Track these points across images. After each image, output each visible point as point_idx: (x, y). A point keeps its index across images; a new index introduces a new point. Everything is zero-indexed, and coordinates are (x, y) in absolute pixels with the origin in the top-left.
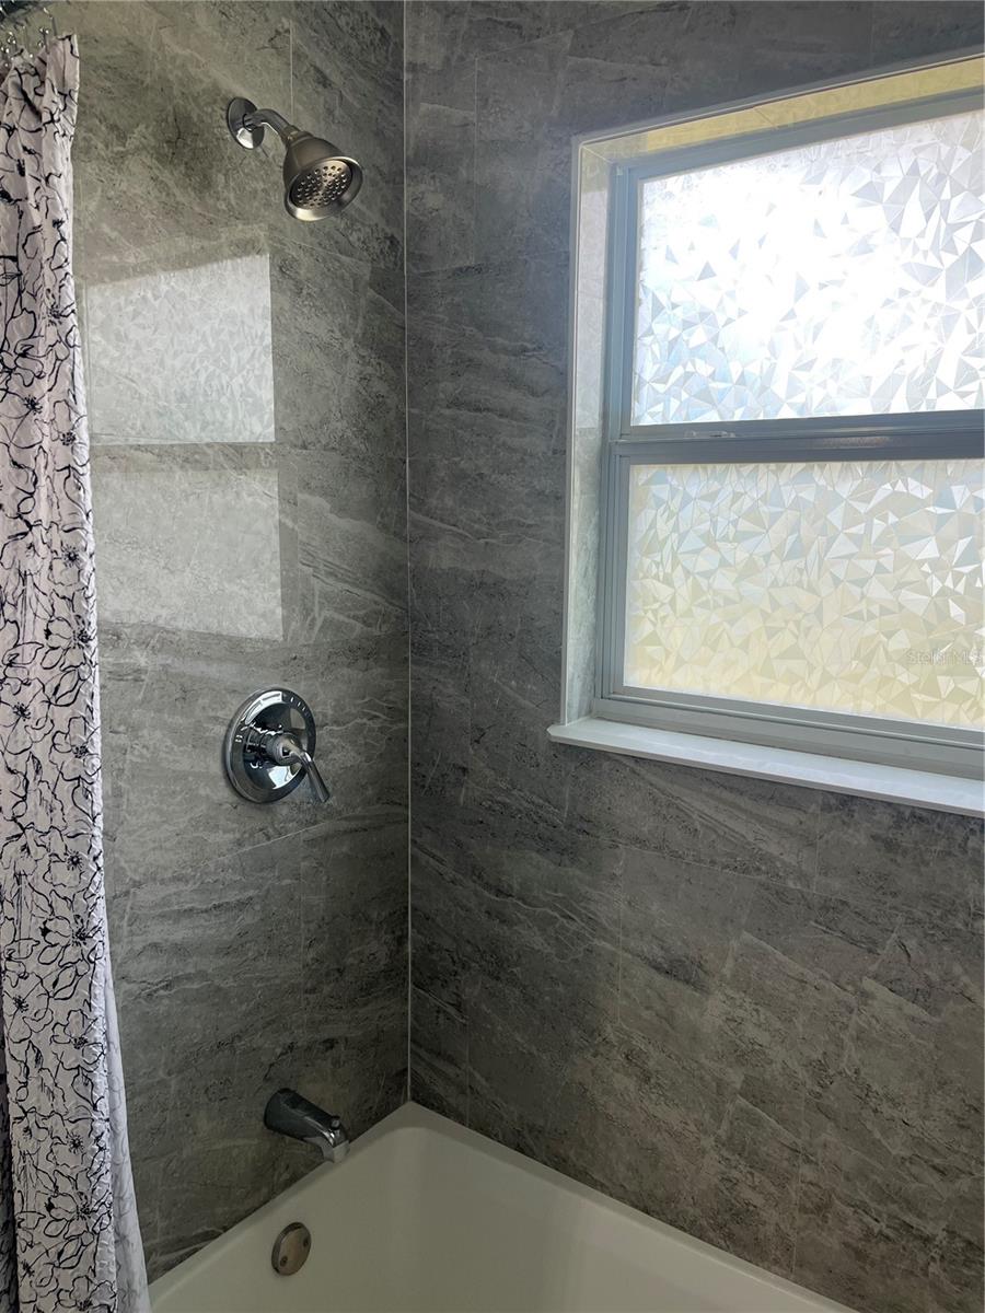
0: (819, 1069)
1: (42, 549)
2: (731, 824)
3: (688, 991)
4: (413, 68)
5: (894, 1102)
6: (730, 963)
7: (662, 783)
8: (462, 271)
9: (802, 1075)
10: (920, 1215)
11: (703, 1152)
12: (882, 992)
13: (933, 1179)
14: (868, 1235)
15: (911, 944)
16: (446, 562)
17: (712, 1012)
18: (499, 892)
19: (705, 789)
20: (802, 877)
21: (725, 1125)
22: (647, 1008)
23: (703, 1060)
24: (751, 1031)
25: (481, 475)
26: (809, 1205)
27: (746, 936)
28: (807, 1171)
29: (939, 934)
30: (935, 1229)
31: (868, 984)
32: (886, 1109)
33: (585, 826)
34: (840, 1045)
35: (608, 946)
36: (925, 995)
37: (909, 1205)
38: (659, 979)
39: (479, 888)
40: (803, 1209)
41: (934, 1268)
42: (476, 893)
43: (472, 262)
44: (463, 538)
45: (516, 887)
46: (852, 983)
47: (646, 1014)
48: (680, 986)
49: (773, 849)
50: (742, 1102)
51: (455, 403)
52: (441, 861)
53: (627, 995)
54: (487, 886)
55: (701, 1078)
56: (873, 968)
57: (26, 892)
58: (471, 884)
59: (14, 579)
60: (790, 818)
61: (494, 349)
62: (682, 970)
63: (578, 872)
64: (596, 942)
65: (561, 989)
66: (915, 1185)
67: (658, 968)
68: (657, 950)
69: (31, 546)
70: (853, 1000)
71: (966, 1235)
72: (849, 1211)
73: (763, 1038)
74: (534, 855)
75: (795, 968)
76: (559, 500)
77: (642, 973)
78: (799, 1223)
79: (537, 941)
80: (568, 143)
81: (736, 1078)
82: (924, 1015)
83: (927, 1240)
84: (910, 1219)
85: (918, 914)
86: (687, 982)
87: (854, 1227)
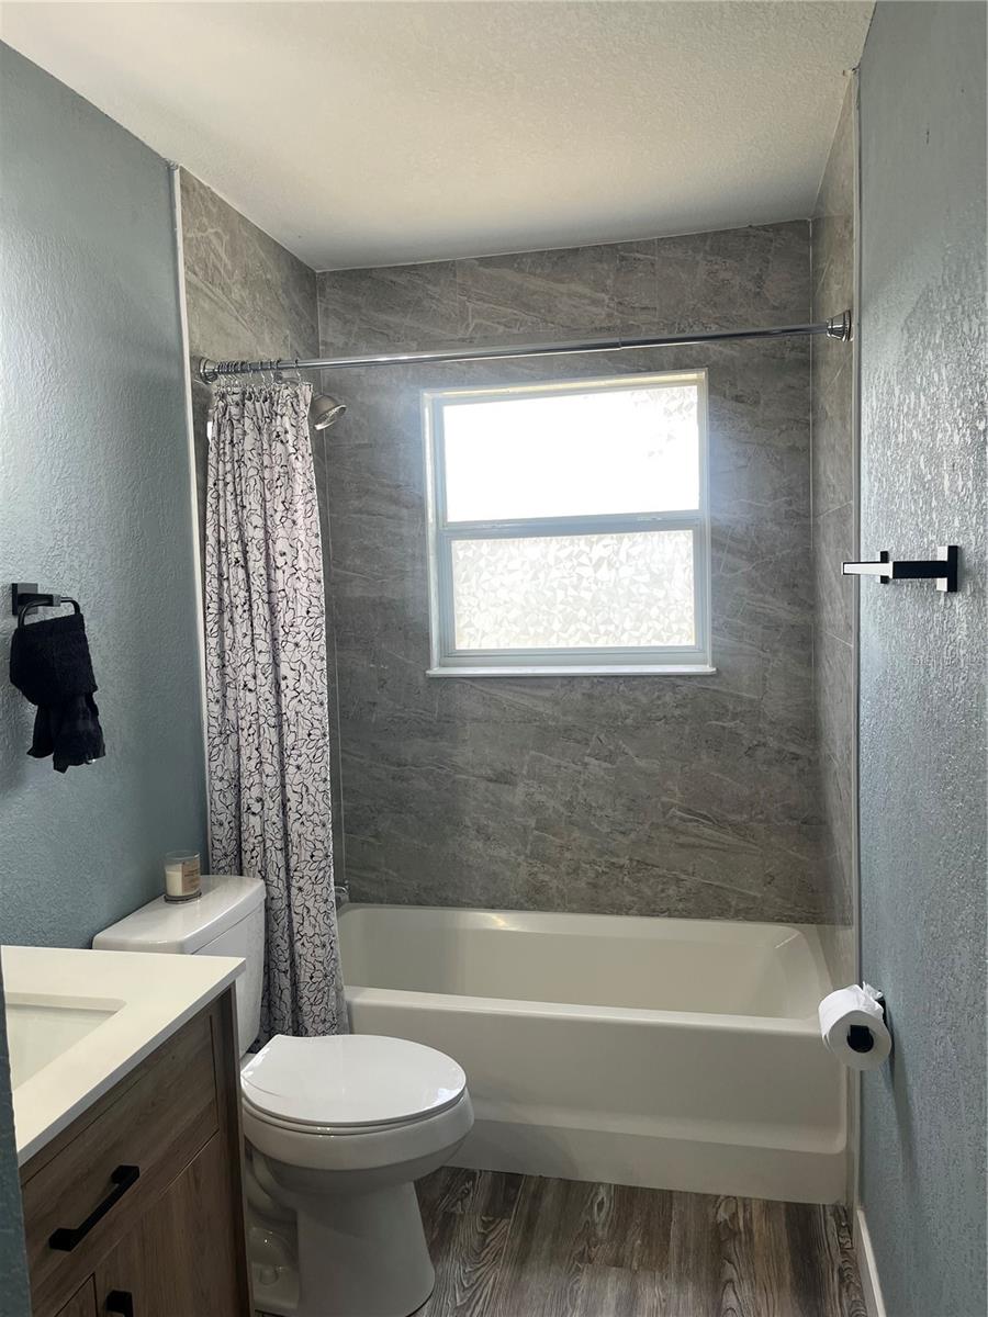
0: (569, 805)
1: (303, 579)
2: (522, 701)
3: (507, 786)
4: (325, 344)
5: (601, 808)
6: (526, 767)
7: (486, 690)
8: (360, 446)
9: (562, 809)
10: (618, 856)
11: (519, 864)
12: (593, 761)
13: (620, 838)
14: (598, 875)
15: (602, 737)
16: (358, 593)
17: (517, 796)
18: (399, 765)
19: (508, 687)
20: (555, 719)
21: (529, 847)
22: (487, 802)
23: (516, 819)
24: (538, 797)
25: (377, 548)
26: (570, 871)
27: (532, 752)
28: (568, 855)
29: (613, 730)
30: (625, 861)
31: (587, 759)
32: (598, 813)
33: (448, 719)
34: (577, 790)
35: (464, 777)
36: (609, 758)
37: (612, 853)
38: (491, 785)
39: (387, 766)
40: (568, 874)
41: (626, 879)
42: (386, 770)
43: (366, 442)
44: (367, 580)
45: (410, 760)
46: (580, 760)
47: (486, 806)
48: (502, 786)
49: (542, 710)
50: (536, 832)
51: (360, 511)
52: (362, 757)
53: (475, 799)
54: (392, 764)
55: (516, 828)
56: (588, 751)
57: (301, 719)
58: (382, 765)
59: (292, 591)
60: (547, 693)
61: (383, 485)
62: (503, 778)
63: (446, 744)
64: (458, 776)
65: (438, 807)
66: (614, 844)
67: (490, 780)
68: (489, 772)
69: (298, 578)
70: (579, 768)
71: (637, 858)
72: (588, 866)
73: (543, 798)
74: (420, 740)
75: (555, 761)
76: (424, 559)
77: (482, 785)
78: (567, 881)
79: (424, 785)
80: (418, 393)
81: (532, 823)
82: (609, 766)
83: (622, 867)
84: (614, 860)
85: (604, 723)
86: (506, 783)
87: (591, 874)
